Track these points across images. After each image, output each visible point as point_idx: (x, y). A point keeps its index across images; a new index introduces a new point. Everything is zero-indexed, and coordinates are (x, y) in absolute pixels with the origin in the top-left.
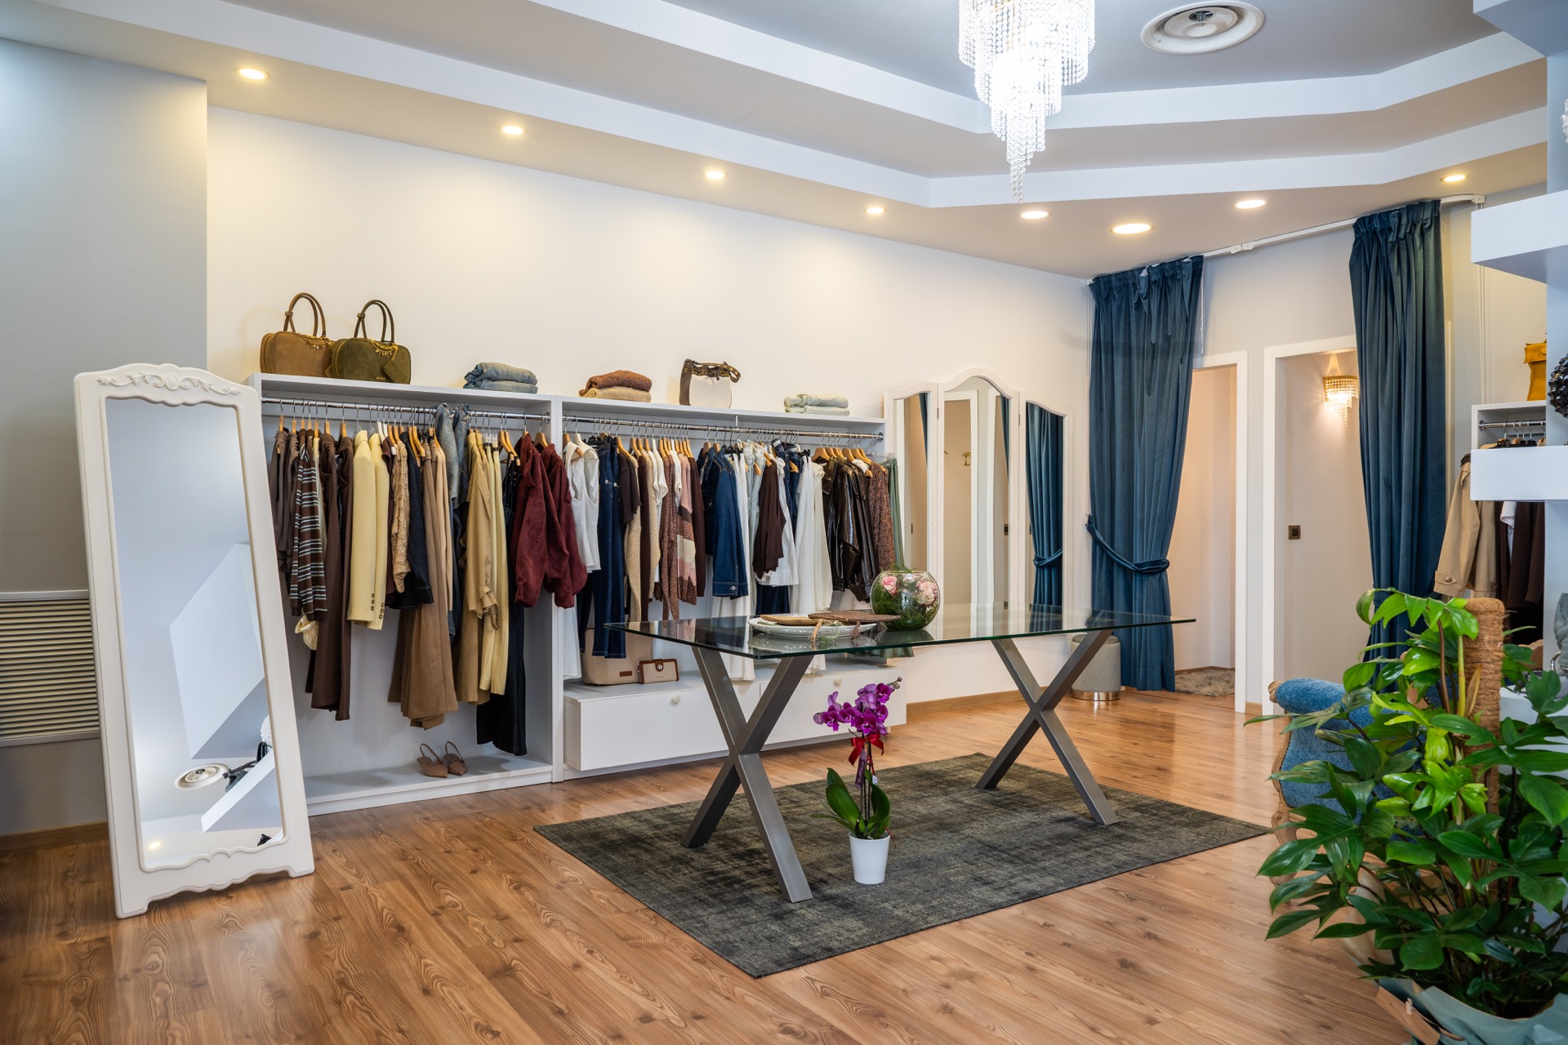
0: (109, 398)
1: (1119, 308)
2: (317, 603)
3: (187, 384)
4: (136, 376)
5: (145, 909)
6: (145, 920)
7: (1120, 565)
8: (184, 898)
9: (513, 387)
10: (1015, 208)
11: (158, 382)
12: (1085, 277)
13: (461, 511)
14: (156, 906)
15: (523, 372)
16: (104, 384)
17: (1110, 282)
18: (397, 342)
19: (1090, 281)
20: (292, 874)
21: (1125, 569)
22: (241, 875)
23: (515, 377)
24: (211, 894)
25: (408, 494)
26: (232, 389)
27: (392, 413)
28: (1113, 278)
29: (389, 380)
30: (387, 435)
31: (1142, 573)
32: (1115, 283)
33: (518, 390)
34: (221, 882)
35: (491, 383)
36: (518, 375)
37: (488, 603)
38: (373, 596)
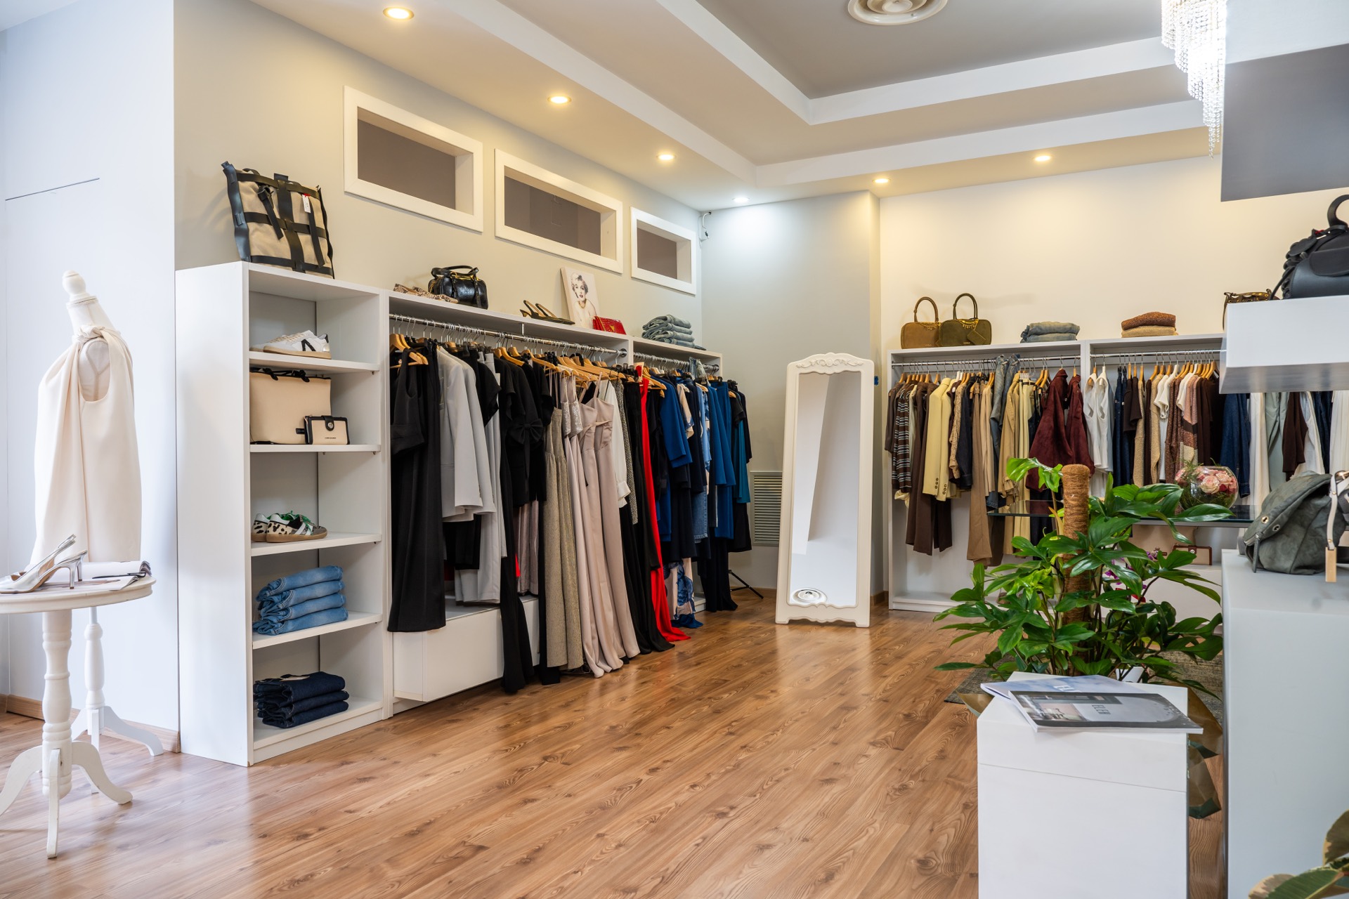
0: (801, 374)
2: (905, 483)
3: (837, 363)
4: (813, 361)
5: (787, 622)
6: (787, 627)
8: (804, 622)
9: (1054, 338)
11: (823, 363)
13: (997, 425)
14: (792, 622)
15: (1065, 326)
16: (799, 367)
18: (980, 318)
20: (857, 625)
22: (832, 619)
23: (1059, 330)
24: (816, 624)
25: (960, 416)
26: (859, 363)
27: (967, 365)
29: (972, 344)
30: (961, 379)
33: (1058, 339)
34: (822, 619)
35: (1036, 337)
36: (1059, 328)
37: (1008, 487)
38: (937, 479)
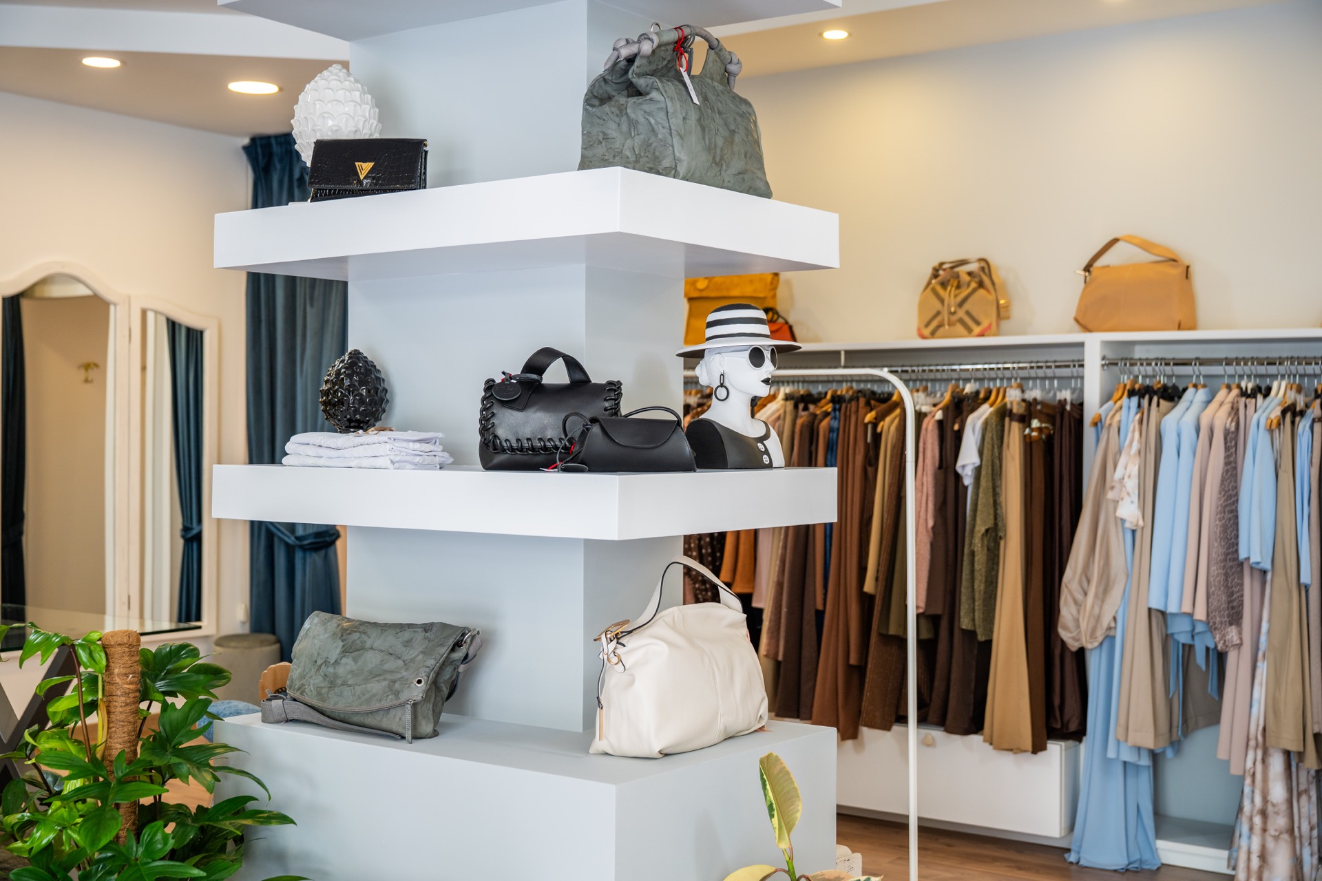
1: (281, 182)
7: (281, 539)
10: (74, 55)
12: (239, 134)
17: (270, 145)
19: (246, 141)
21: (287, 544)
28: (273, 141)
31: (304, 549)
32: (276, 149)
